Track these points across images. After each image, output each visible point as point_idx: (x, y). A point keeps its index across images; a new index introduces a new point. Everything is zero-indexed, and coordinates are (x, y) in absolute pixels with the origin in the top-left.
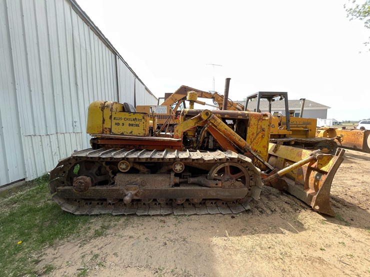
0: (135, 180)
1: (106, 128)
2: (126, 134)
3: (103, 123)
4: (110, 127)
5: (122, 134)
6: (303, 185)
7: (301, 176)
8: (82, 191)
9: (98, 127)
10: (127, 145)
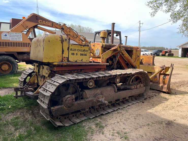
0: (97, 92)
1: (64, 57)
2: (78, 61)
3: (63, 53)
4: (68, 57)
5: (76, 62)
6: (158, 83)
7: (156, 78)
8: (69, 107)
9: (58, 57)
10: (72, 70)
